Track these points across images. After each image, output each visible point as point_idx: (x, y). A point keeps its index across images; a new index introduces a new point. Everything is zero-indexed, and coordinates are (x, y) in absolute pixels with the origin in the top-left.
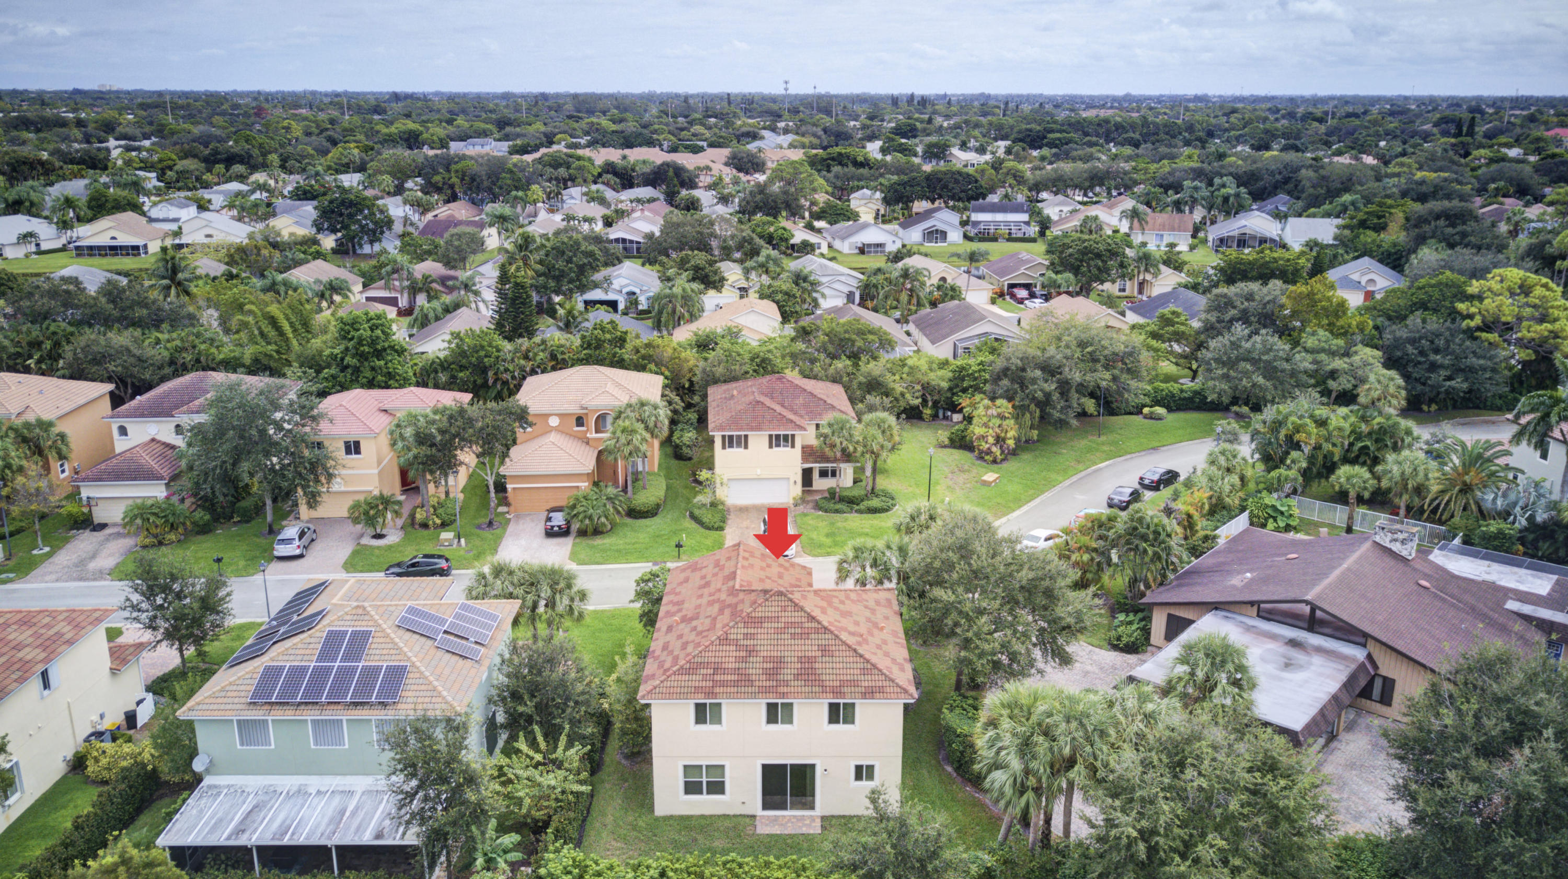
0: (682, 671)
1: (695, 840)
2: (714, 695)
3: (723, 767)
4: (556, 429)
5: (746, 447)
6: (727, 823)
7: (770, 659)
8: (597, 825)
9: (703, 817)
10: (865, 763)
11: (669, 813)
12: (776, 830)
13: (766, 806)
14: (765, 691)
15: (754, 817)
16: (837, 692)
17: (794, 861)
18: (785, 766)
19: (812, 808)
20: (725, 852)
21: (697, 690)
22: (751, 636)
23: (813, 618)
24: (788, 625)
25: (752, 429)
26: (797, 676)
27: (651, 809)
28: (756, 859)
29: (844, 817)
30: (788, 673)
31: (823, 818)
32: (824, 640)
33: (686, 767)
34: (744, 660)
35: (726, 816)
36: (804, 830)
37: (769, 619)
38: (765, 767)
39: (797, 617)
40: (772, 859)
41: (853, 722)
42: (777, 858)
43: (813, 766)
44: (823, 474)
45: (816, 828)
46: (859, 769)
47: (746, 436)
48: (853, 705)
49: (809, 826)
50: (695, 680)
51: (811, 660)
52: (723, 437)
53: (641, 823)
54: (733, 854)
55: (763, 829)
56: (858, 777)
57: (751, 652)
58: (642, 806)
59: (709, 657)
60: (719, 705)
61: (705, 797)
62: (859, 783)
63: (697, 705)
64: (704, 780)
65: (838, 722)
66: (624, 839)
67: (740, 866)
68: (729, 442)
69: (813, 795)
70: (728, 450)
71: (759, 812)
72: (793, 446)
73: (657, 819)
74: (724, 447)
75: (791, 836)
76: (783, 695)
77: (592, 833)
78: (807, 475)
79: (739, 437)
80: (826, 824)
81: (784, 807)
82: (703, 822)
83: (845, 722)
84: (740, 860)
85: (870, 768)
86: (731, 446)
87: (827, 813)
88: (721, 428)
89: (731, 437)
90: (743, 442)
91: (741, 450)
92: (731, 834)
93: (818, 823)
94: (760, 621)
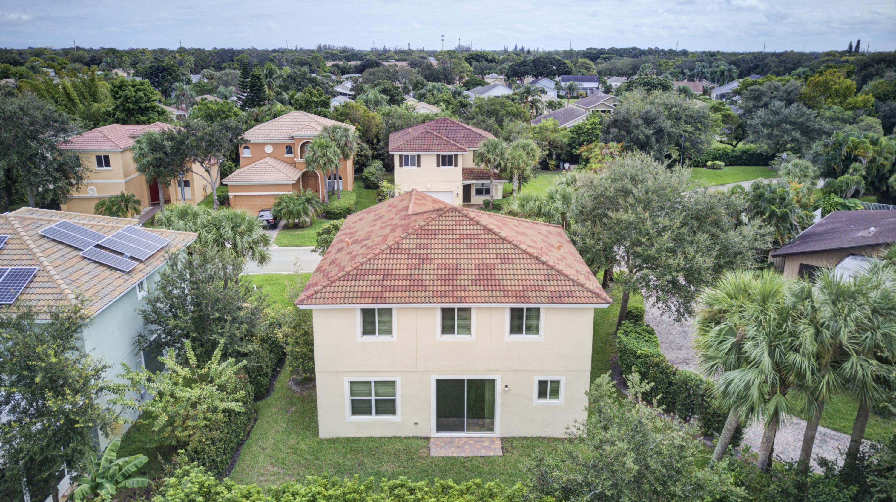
0: (347, 277)
1: (361, 464)
2: (383, 300)
3: (394, 383)
4: (270, 155)
5: (419, 166)
6: (398, 446)
7: (446, 266)
8: (255, 448)
9: (371, 439)
10: (549, 378)
11: (334, 435)
12: (452, 452)
13: (440, 428)
14: (441, 296)
15: (428, 439)
16: (520, 296)
17: (478, 485)
18: (462, 381)
19: (491, 429)
20: (393, 476)
21: (364, 295)
22: (426, 246)
23: (490, 230)
24: (463, 237)
25: (424, 150)
26: (475, 282)
27: (316, 432)
28: (432, 483)
29: (525, 438)
30: (464, 279)
31: (503, 440)
32: (504, 249)
33: (352, 384)
34: (417, 267)
35: (398, 438)
36: (483, 453)
37: (443, 232)
38: (440, 383)
39: (474, 229)
40: (451, 483)
41: (537, 332)
42: (458, 482)
43: (492, 382)
44: (479, 192)
45: (496, 451)
46: (543, 384)
47: (419, 156)
48: (538, 310)
49: (488, 448)
50: (363, 285)
51: (488, 267)
52: (401, 156)
53: (303, 446)
54: (403, 478)
55: (436, 452)
56: (542, 394)
57: (424, 260)
58: (307, 429)
59: (379, 264)
60: (390, 310)
61: (373, 418)
62: (543, 401)
63: (364, 311)
64: (373, 398)
65: (520, 332)
66: (283, 464)
67: (412, 491)
68: (406, 161)
69: (492, 417)
70: (405, 168)
71: (434, 434)
72: (456, 165)
73: (322, 442)
74: (401, 166)
75: (469, 459)
76: (461, 300)
77: (248, 457)
78: (467, 189)
79: (413, 156)
80: (507, 445)
81: (460, 428)
82: (371, 445)
83: (529, 332)
84: (411, 484)
85: (556, 384)
86: (407, 164)
87: (508, 434)
88: (398, 149)
89: (407, 157)
90: (417, 161)
91: (415, 168)
92: (403, 457)
93: (498, 445)
94: (434, 233)
